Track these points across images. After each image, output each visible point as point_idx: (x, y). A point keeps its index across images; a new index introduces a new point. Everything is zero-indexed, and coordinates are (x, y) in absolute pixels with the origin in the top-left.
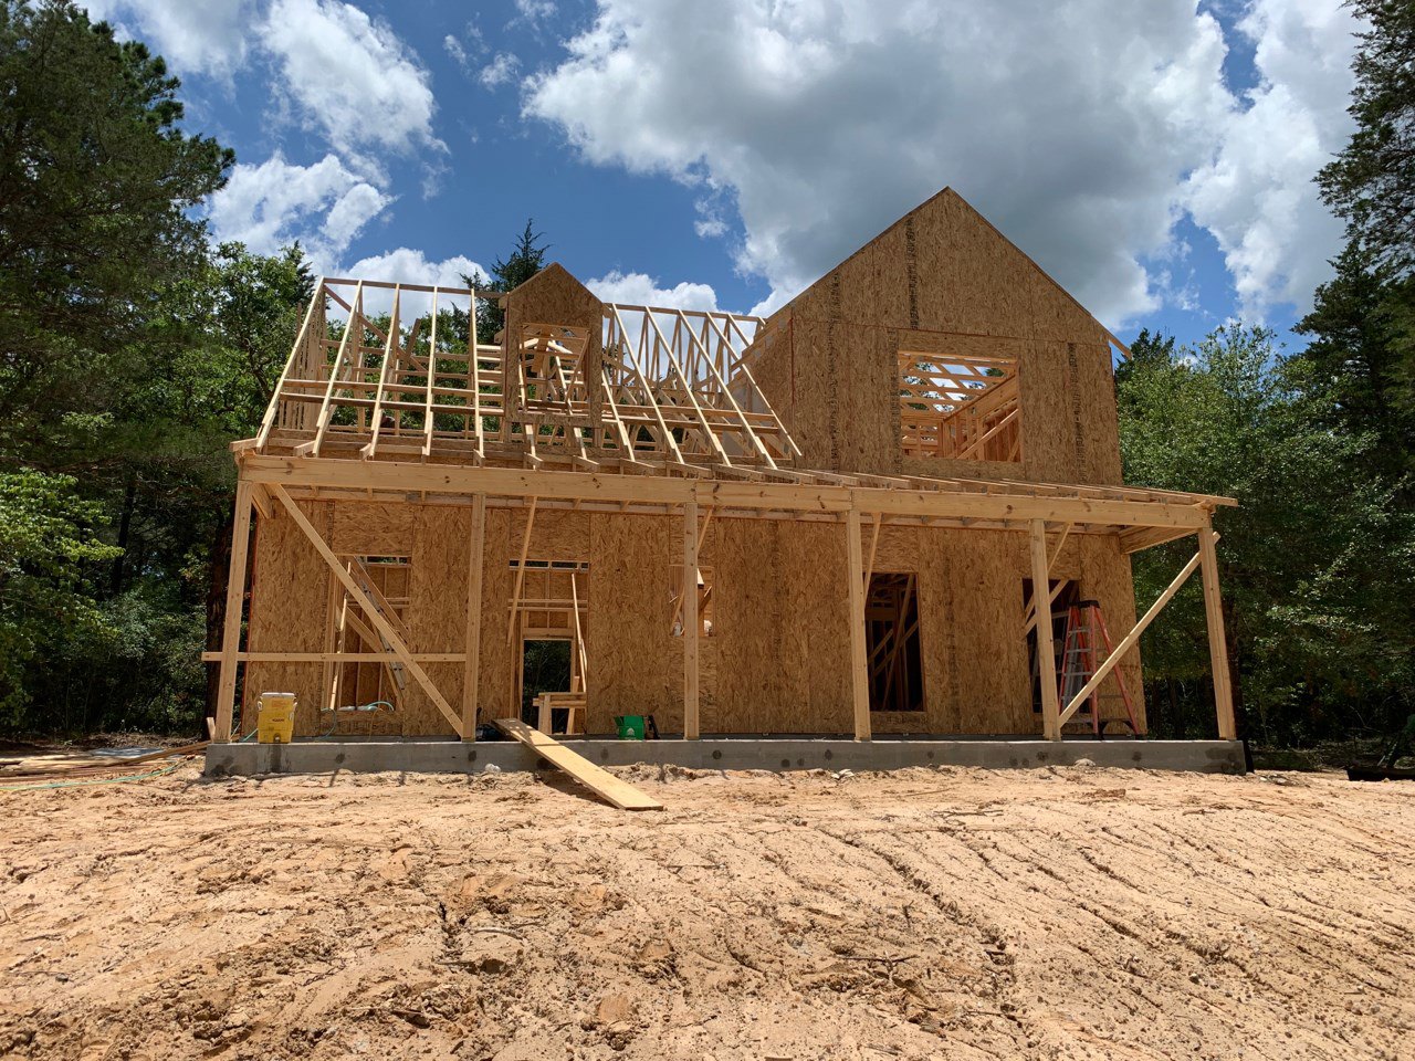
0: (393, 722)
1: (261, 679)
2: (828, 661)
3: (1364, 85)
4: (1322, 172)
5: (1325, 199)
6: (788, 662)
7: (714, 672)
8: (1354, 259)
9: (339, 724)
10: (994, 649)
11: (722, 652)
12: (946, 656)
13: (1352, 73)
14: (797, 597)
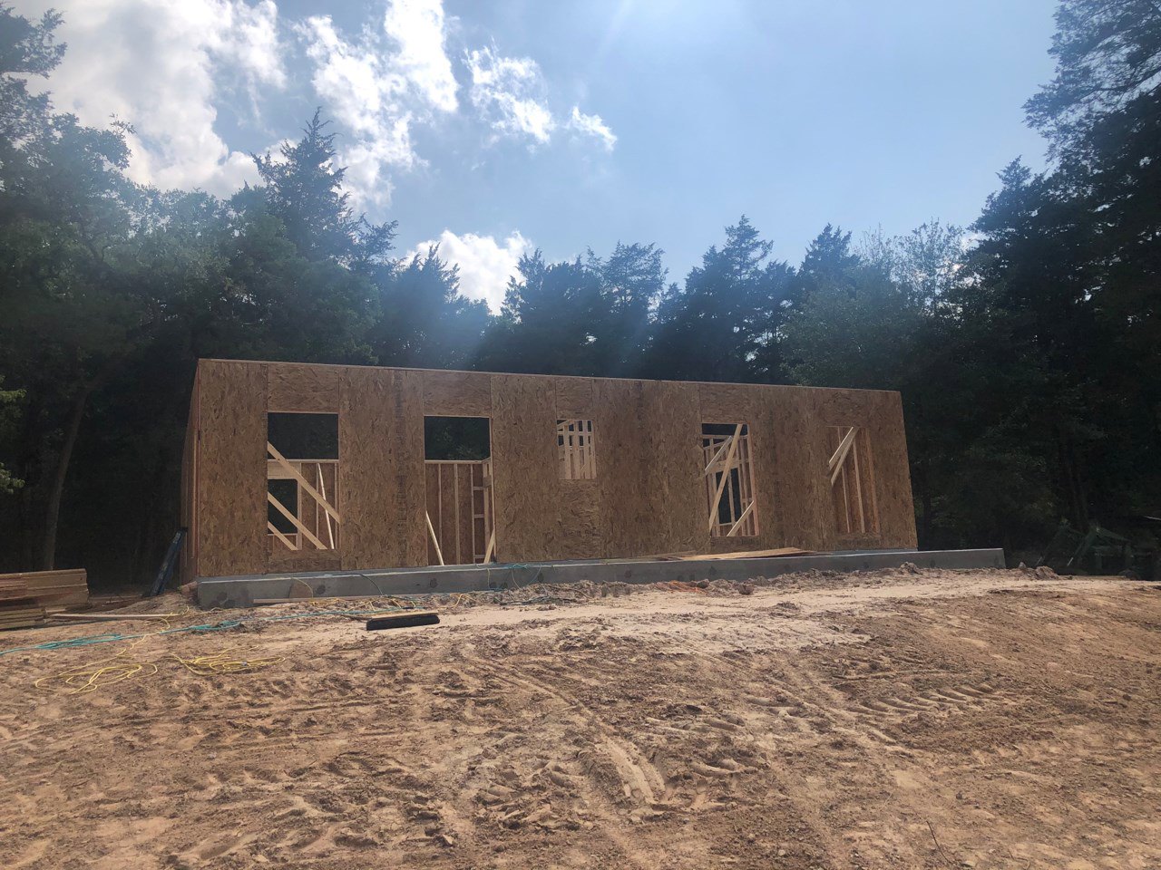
0: (333, 558)
1: (212, 525)
2: (684, 497)
3: (1061, 31)
4: (1030, 101)
5: (1028, 122)
6: (653, 498)
7: (596, 508)
8: (1015, 173)
9: (285, 562)
10: (807, 484)
11: (602, 492)
12: (772, 490)
13: (1053, 22)
14: (658, 445)
